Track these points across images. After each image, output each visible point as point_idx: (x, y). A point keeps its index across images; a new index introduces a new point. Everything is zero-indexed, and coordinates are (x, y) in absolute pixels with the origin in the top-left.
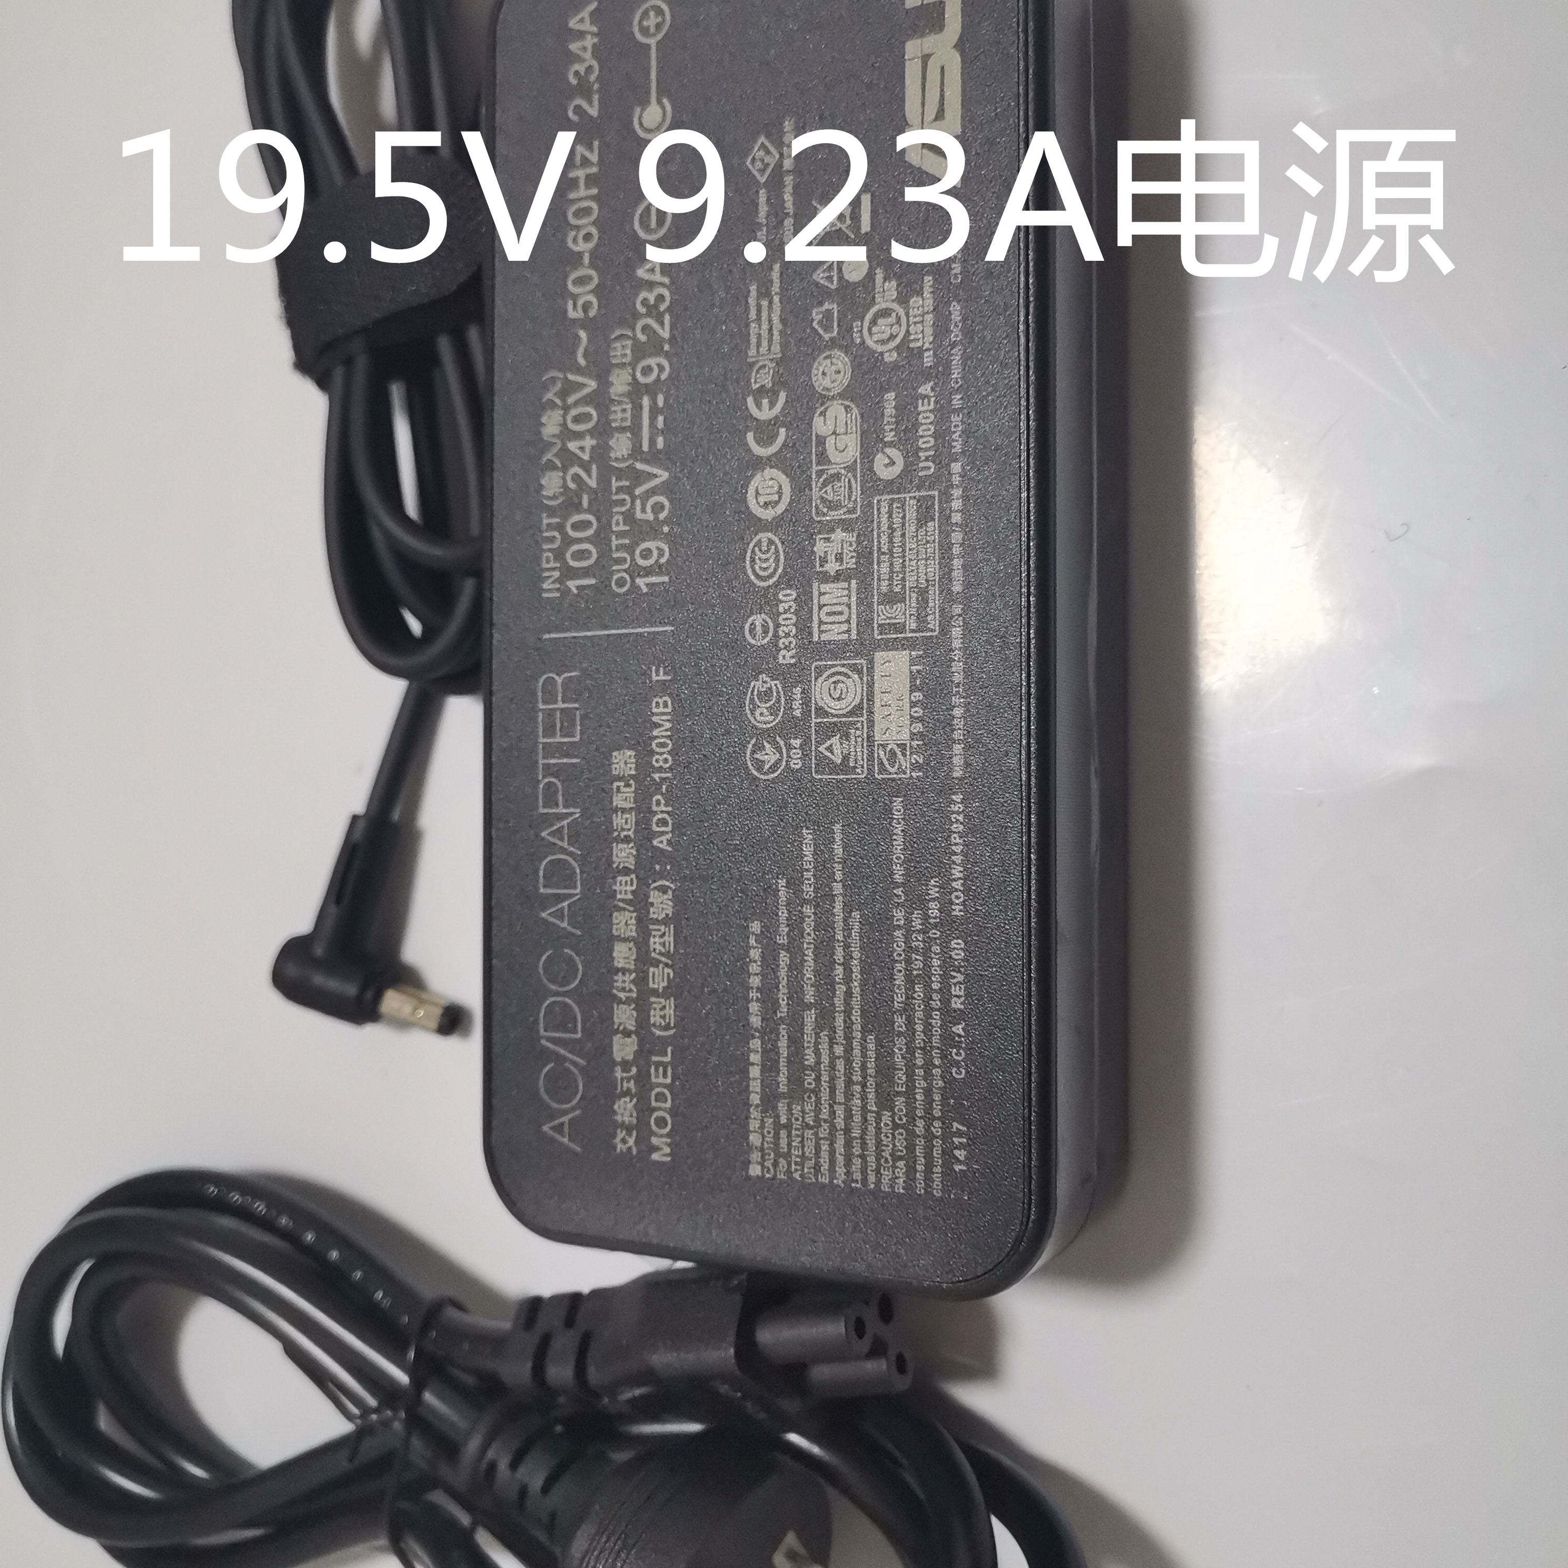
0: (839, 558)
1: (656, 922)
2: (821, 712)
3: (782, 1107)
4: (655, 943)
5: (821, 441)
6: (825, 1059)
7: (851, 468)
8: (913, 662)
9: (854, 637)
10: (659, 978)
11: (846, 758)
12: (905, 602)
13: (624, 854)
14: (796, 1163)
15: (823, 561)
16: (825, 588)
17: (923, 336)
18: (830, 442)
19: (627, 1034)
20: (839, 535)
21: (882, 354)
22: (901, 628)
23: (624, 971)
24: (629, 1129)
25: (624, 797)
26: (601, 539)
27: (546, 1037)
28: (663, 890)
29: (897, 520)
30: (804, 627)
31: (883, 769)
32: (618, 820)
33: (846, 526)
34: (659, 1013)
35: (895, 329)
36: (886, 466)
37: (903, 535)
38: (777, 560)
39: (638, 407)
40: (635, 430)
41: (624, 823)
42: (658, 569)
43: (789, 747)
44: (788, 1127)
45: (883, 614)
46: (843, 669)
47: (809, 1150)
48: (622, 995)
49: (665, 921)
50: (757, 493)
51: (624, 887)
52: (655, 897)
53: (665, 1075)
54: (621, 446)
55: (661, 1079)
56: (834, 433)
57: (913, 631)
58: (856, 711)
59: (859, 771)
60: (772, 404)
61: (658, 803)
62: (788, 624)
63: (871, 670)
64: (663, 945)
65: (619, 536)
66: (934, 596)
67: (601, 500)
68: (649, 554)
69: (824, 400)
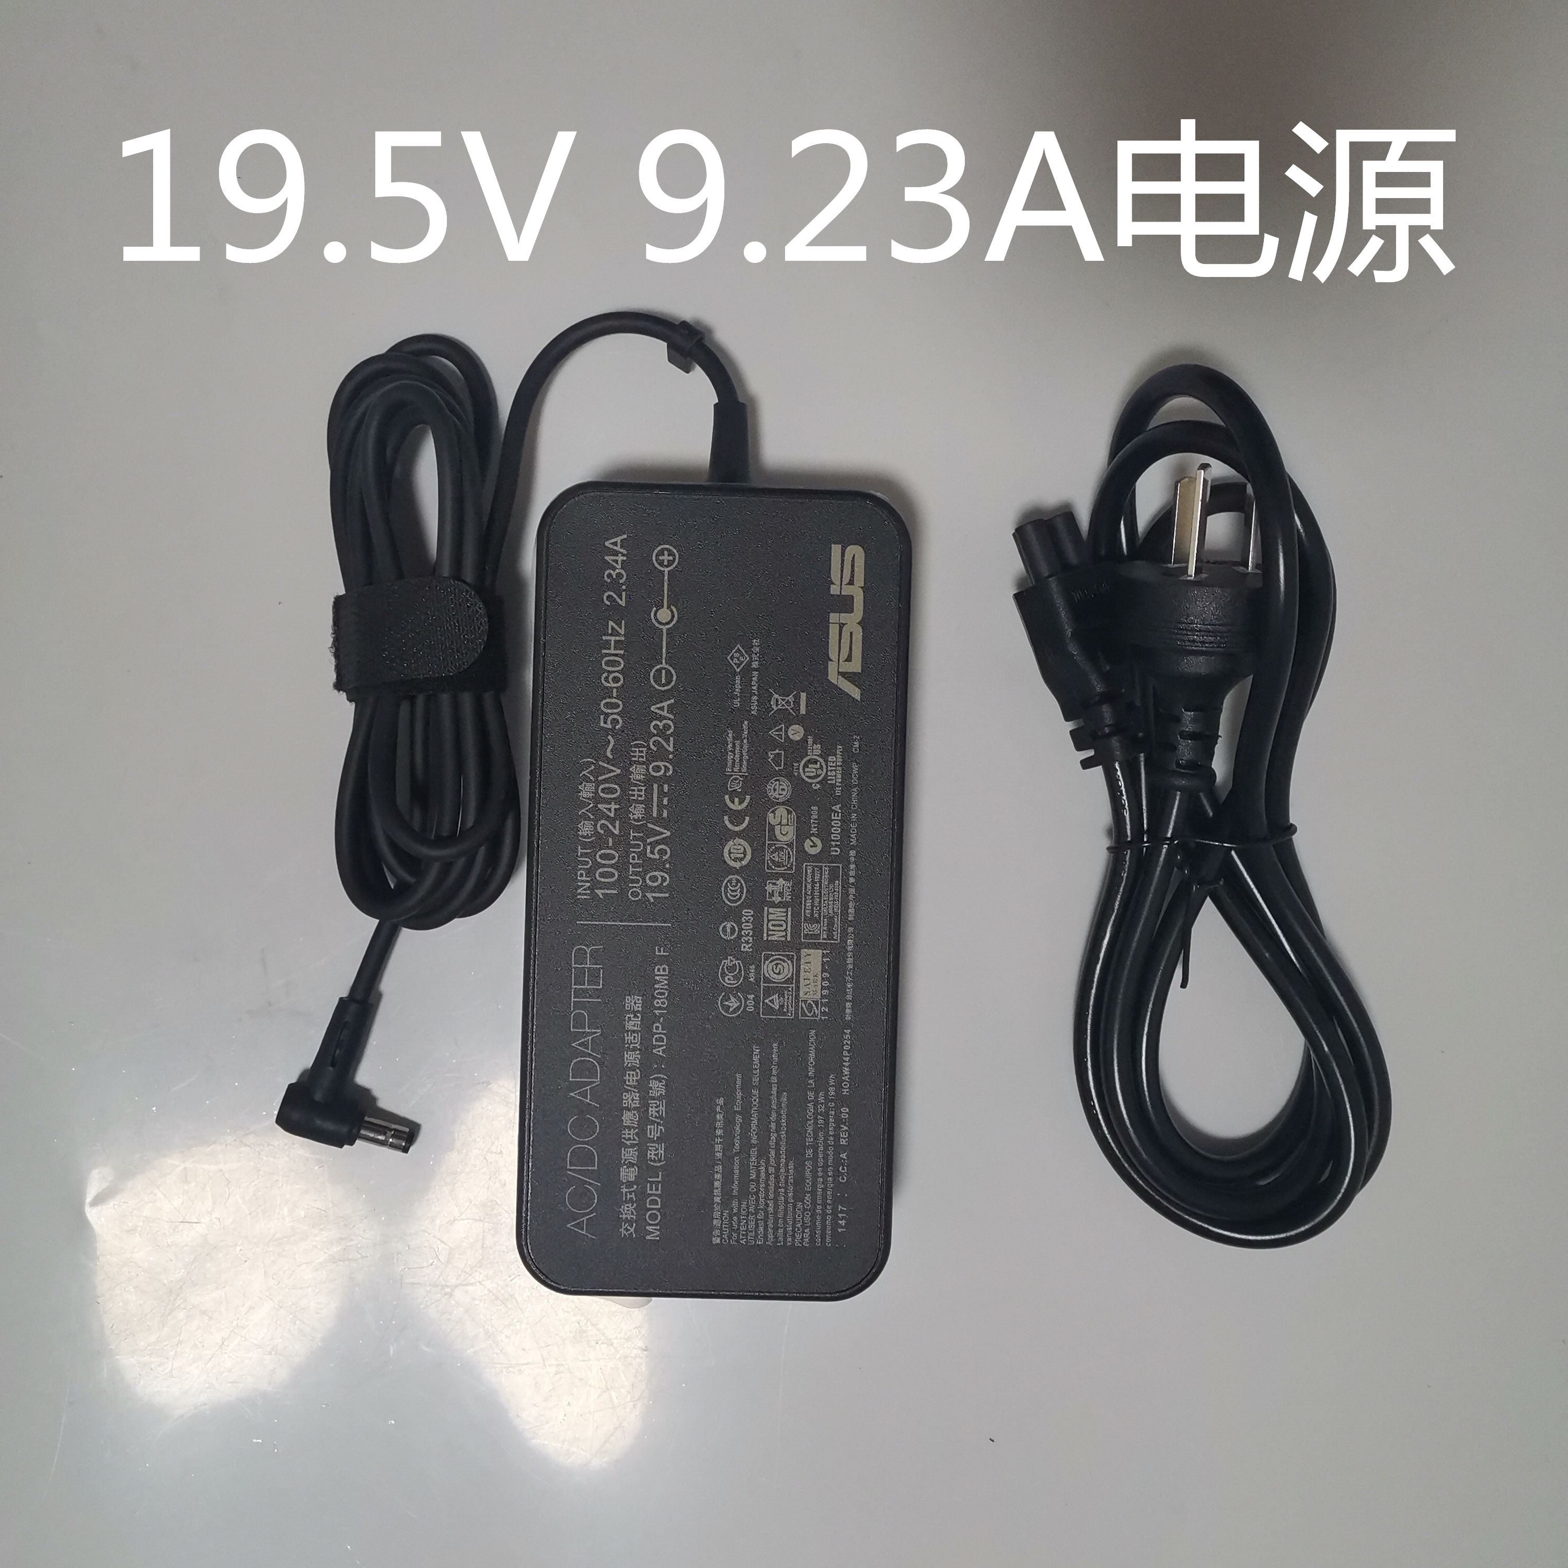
0: (781, 894)
1: (653, 1098)
2: (767, 980)
3: (735, 1204)
4: (652, 1111)
5: (772, 828)
6: (763, 1175)
7: (790, 845)
8: (824, 956)
9: (789, 939)
10: (654, 1132)
11: (782, 1006)
12: (820, 923)
13: (631, 1058)
14: (743, 1235)
15: (772, 895)
16: (771, 910)
17: (836, 778)
18: (777, 828)
19: (631, 1165)
20: (781, 882)
21: (811, 784)
22: (817, 936)
23: (629, 1128)
24: (630, 1222)
25: (633, 1024)
26: (622, 866)
27: (572, 1170)
28: (660, 1081)
29: (817, 878)
30: (758, 929)
31: (804, 1014)
32: (629, 1038)
33: (786, 877)
34: (653, 1152)
35: (819, 772)
36: (811, 846)
37: (820, 886)
38: (742, 892)
39: (649, 791)
40: (648, 802)
41: (633, 1039)
42: (659, 889)
43: (746, 999)
44: (738, 1214)
45: (806, 928)
46: (781, 957)
47: (752, 1225)
48: (628, 1143)
49: (660, 1098)
50: (730, 853)
51: (632, 1078)
52: (654, 1084)
53: (657, 1189)
54: (637, 812)
55: (654, 1192)
56: (780, 824)
57: (824, 939)
58: (789, 981)
59: (790, 1015)
60: (740, 803)
61: (657, 1028)
62: (747, 928)
63: (799, 959)
64: (658, 1112)
65: (634, 866)
66: (837, 921)
67: (622, 843)
68: (654, 879)
69: (775, 804)
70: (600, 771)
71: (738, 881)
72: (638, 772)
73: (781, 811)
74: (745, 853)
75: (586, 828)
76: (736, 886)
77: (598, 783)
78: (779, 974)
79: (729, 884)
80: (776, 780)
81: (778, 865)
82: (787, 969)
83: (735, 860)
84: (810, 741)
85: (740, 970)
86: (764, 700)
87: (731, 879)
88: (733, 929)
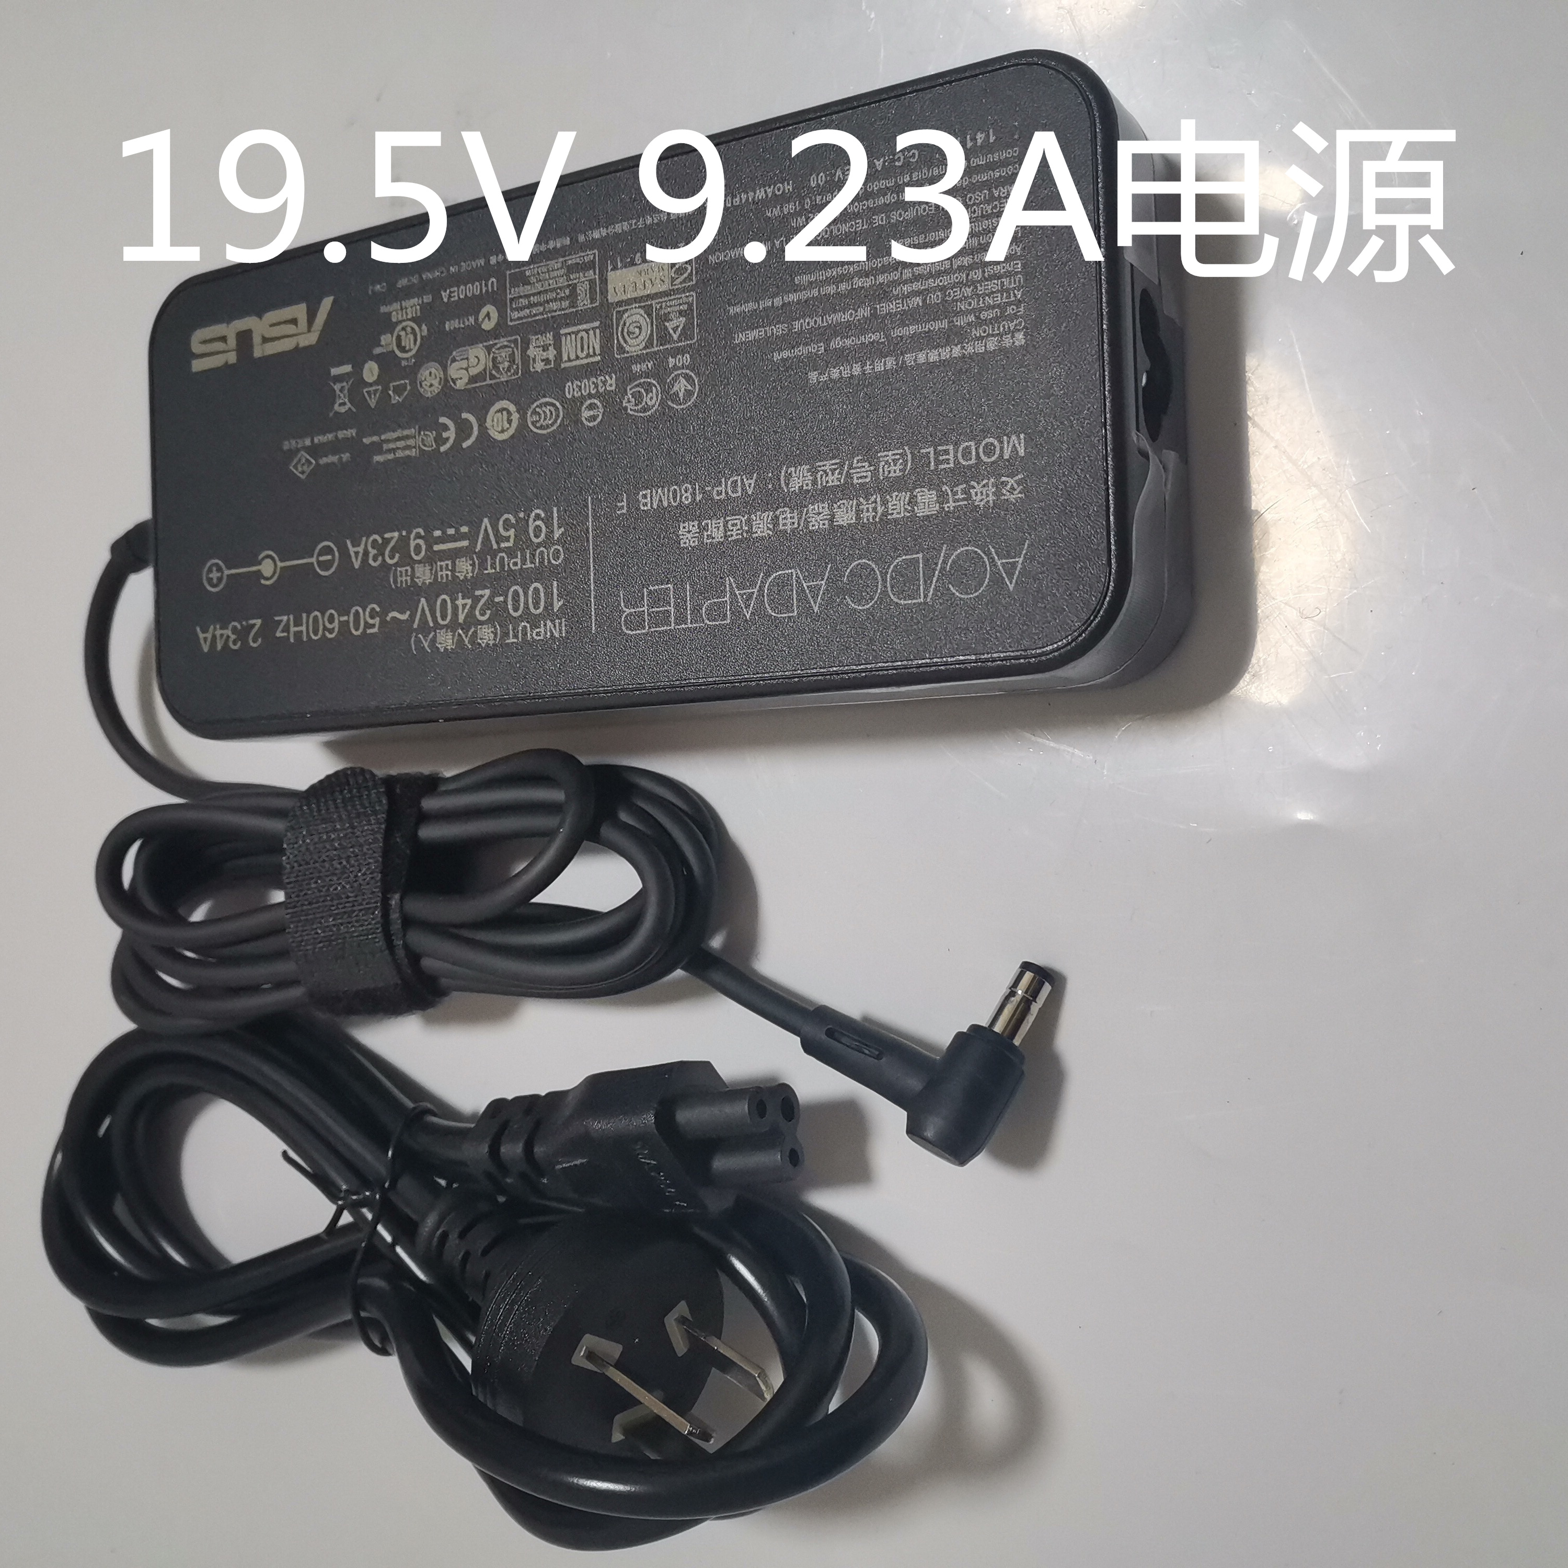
0: (545, 348)
1: (814, 482)
2: (649, 344)
3: (960, 322)
4: (833, 480)
5: (473, 379)
7: (489, 349)
8: (615, 268)
9: (597, 324)
10: (862, 472)
11: (681, 313)
12: (576, 284)
13: (762, 525)
14: (1008, 297)
15: (547, 361)
16: (565, 358)
17: (412, 306)
18: (474, 371)
19: (912, 501)
20: (531, 352)
21: (422, 337)
22: (592, 282)
23: (858, 512)
24: (999, 486)
25: (716, 531)
26: (525, 577)
27: (925, 594)
28: (789, 476)
29: (524, 302)
30: (589, 371)
31: (689, 278)
32: (735, 535)
33: (526, 345)
34: (893, 468)
35: (409, 329)
36: (489, 319)
37: (534, 295)
38: (546, 404)
39: (443, 555)
40: (454, 555)
41: (737, 525)
42: (548, 521)
43: (675, 368)
44: (977, 311)
45: (584, 303)
46: (620, 329)
47: (993, 285)
48: (880, 510)
49: (814, 471)
50: (503, 431)
51: (788, 519)
52: (795, 485)
53: (946, 452)
54: (465, 568)
55: (951, 456)
56: (467, 369)
57: (595, 274)
58: (648, 311)
59: (691, 299)
60: (446, 428)
61: (719, 493)
62: (588, 386)
63: (620, 303)
64: (833, 471)
65: (524, 561)
66: (572, 260)
67: (499, 583)
68: (538, 529)
69: (446, 382)
70: (424, 628)
71: (535, 412)
72: (424, 575)
73: (454, 371)
74: (501, 410)
75: (486, 635)
76: (539, 414)
77: (437, 626)
78: (640, 328)
79: (538, 425)
80: (421, 385)
81: (512, 361)
82: (636, 317)
83: (510, 422)
84: (377, 351)
85: (637, 386)
86: (342, 422)
87: (533, 423)
88: (591, 407)
